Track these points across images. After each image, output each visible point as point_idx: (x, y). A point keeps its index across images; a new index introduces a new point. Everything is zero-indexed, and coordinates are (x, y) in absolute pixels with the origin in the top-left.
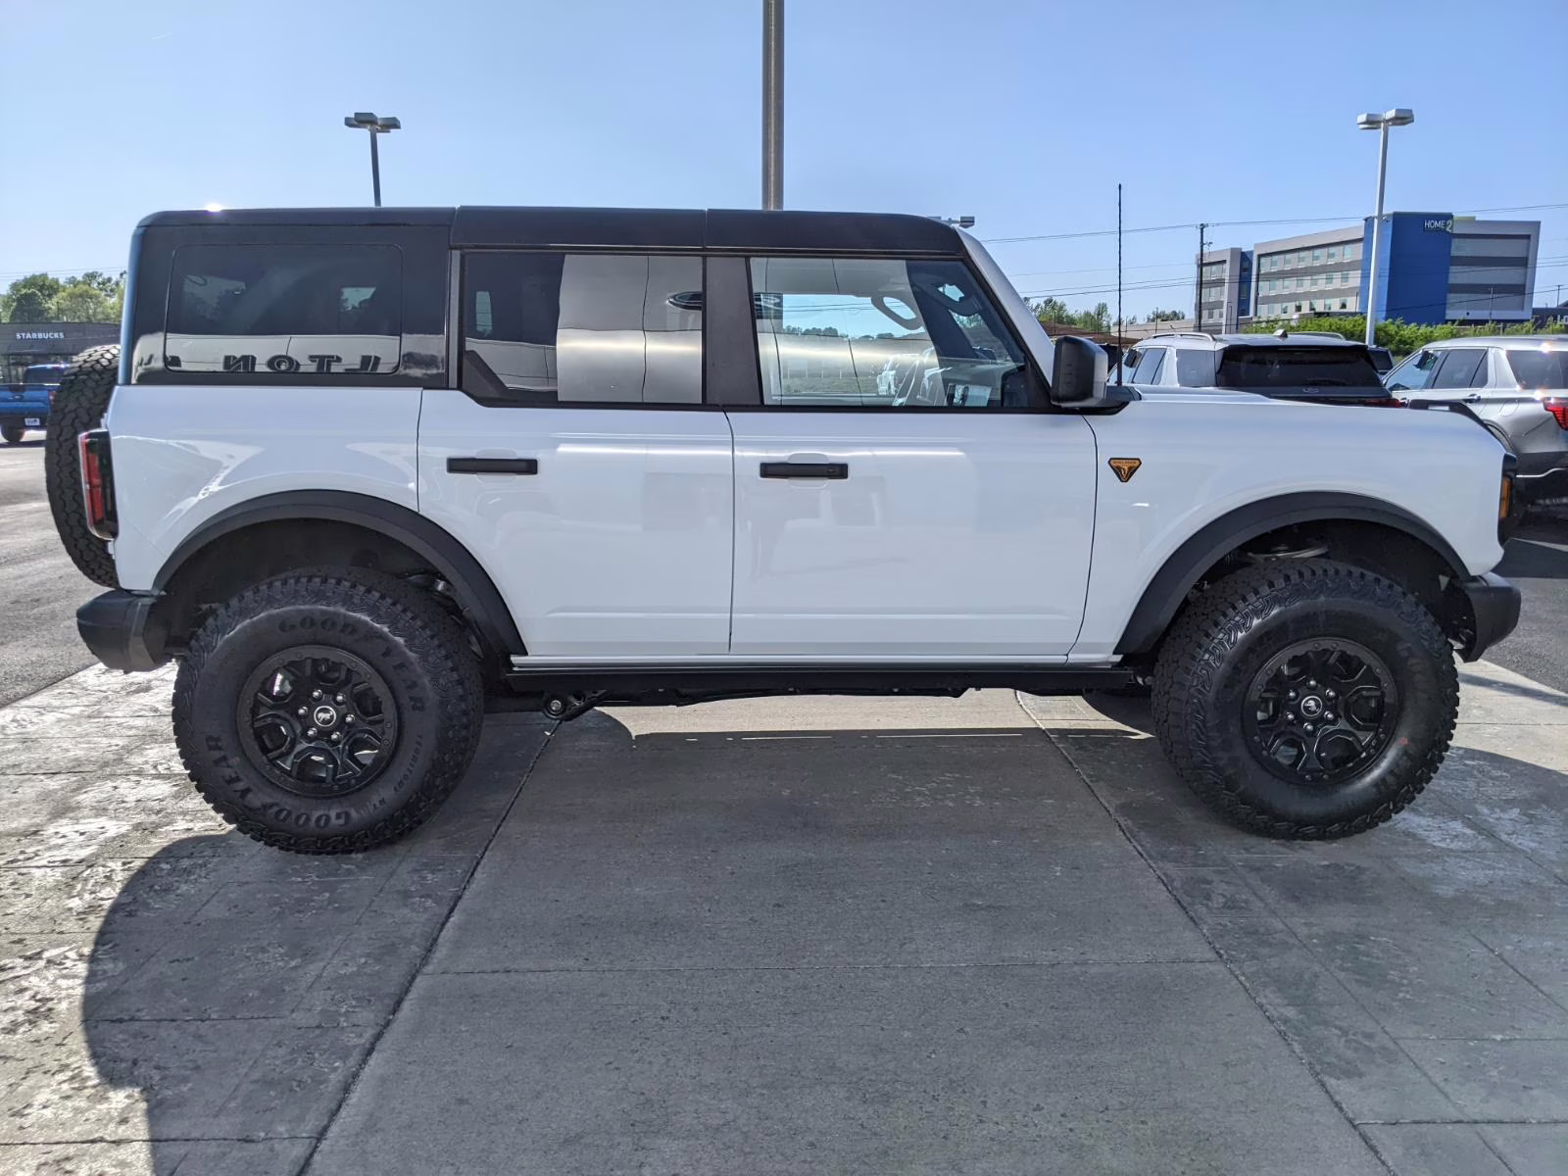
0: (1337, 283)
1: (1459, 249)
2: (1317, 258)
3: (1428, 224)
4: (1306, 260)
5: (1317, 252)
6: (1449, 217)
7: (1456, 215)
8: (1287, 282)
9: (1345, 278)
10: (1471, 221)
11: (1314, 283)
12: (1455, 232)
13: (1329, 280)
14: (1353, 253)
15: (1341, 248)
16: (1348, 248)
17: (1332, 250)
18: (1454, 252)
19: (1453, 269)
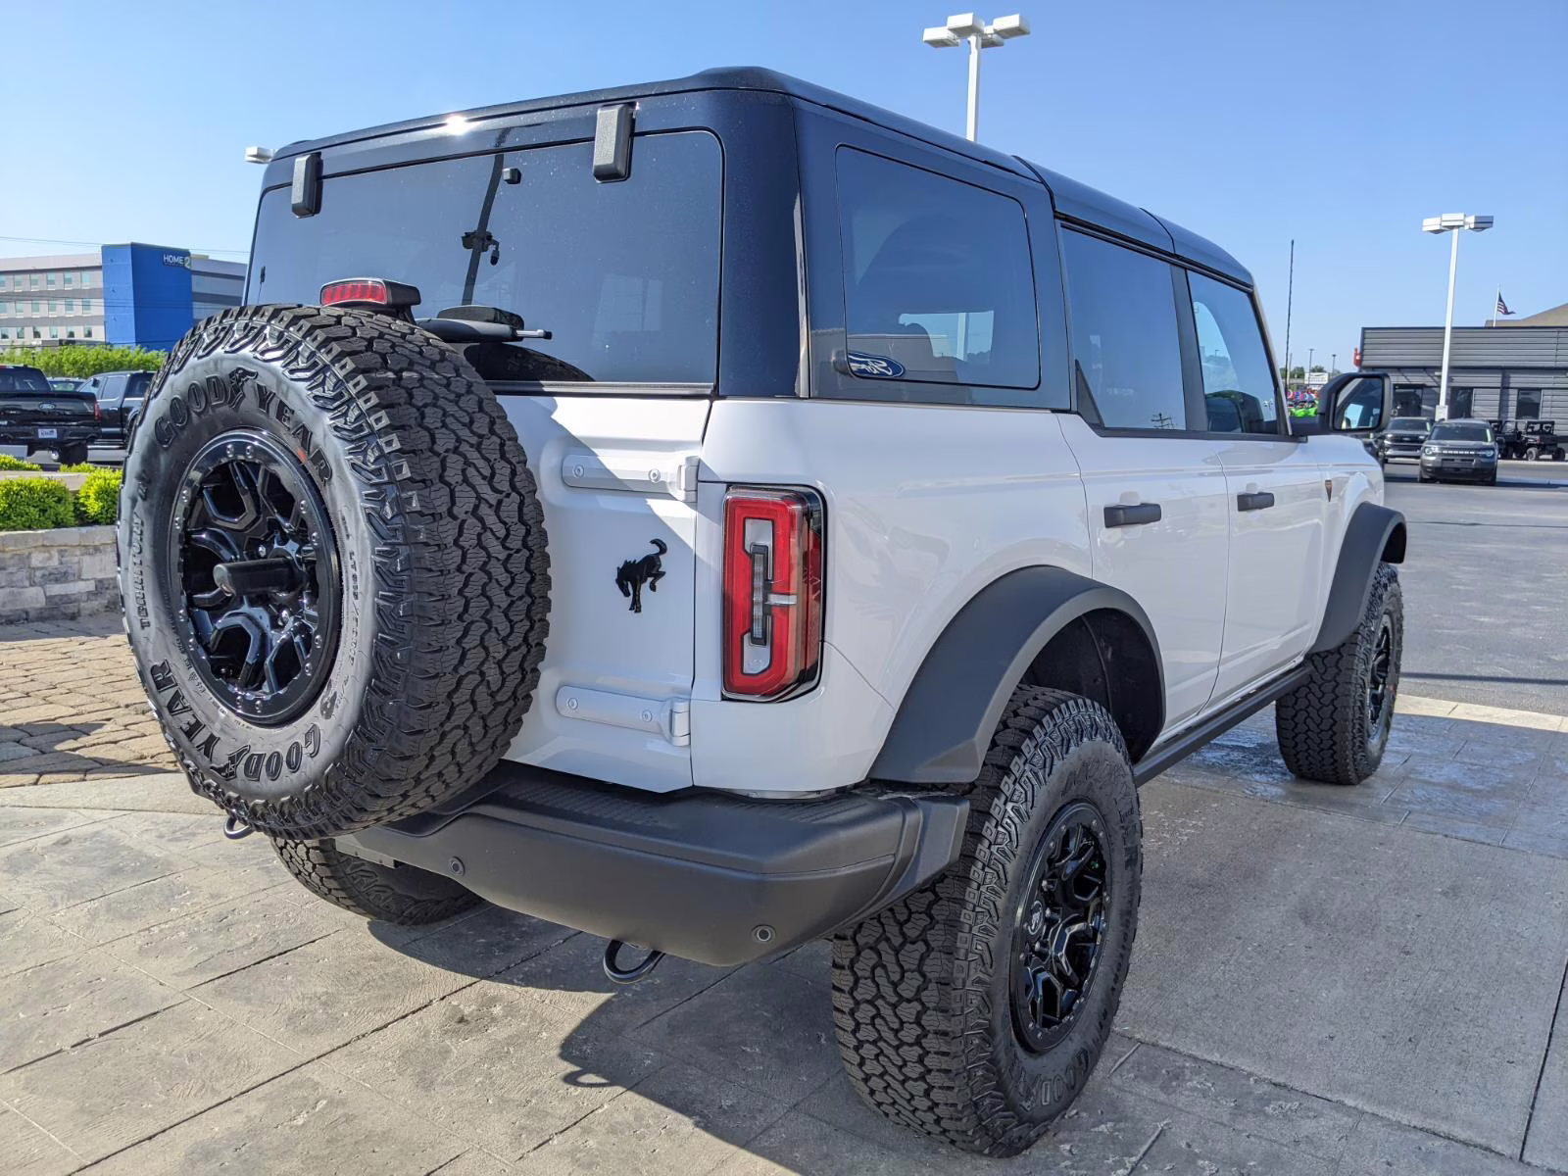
0: (78, 310)
1: (199, 285)
2: (52, 282)
3: (168, 258)
4: (40, 284)
5: (52, 276)
6: (185, 253)
7: (192, 252)
8: (20, 305)
9: (86, 306)
10: (205, 259)
11: (52, 309)
12: (193, 269)
13: (69, 306)
14: (94, 280)
15: (78, 274)
16: (86, 275)
17: (68, 275)
18: (195, 289)
19: (196, 305)
